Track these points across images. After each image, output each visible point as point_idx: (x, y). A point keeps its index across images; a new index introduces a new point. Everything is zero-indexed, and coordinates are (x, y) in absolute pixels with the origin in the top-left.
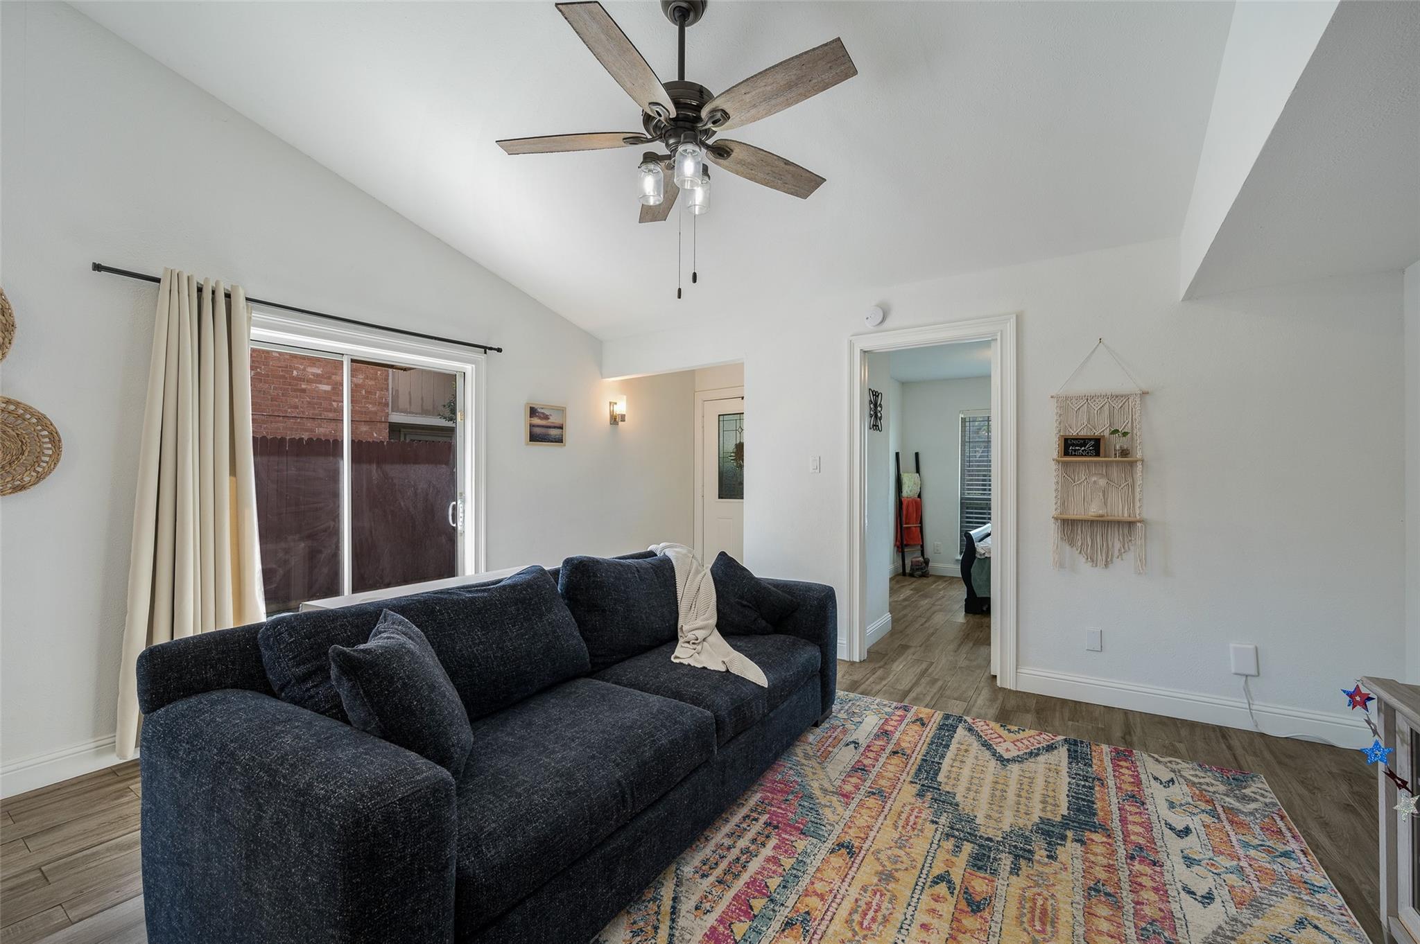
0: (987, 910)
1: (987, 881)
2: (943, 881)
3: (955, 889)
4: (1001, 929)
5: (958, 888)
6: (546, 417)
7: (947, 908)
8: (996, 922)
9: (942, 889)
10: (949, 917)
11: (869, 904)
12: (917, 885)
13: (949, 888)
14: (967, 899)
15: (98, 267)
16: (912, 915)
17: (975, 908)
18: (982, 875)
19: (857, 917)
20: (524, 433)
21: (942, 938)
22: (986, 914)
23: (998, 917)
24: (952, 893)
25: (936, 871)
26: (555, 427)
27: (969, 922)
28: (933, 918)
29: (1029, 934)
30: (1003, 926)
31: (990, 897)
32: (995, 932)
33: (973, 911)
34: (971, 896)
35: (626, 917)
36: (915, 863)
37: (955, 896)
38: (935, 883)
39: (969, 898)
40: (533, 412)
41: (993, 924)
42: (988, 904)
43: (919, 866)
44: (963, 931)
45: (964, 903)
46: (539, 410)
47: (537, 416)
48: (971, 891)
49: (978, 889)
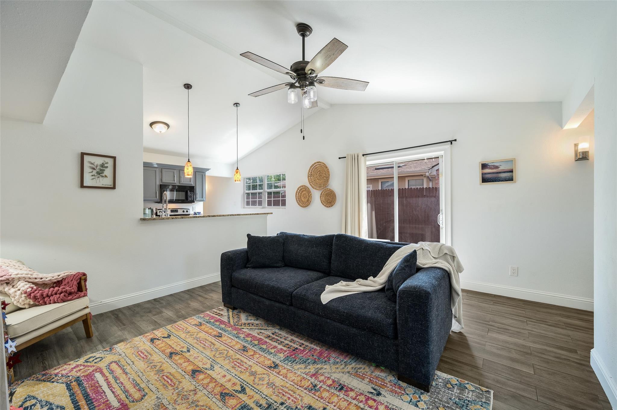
0: (219, 398)
1: (233, 406)
2: (242, 390)
3: (235, 392)
4: (209, 398)
5: (236, 394)
6: (497, 167)
7: (229, 385)
8: (213, 398)
9: (238, 388)
10: (225, 384)
11: (243, 365)
12: (244, 381)
13: (237, 391)
14: (229, 394)
15: (340, 158)
16: (231, 374)
17: (223, 394)
18: (238, 406)
19: (239, 361)
20: (479, 178)
21: (217, 379)
22: (218, 397)
23: (214, 400)
24: (234, 390)
25: (248, 390)
26: (504, 172)
27: (218, 390)
28: (227, 380)
29: (201, 406)
30: (210, 400)
31: (225, 402)
32: (209, 395)
33: (222, 393)
34: (229, 396)
35: (264, 323)
36: (257, 385)
37: (232, 391)
38: (242, 387)
39: (229, 395)
40: (484, 166)
41: (212, 396)
42: (222, 400)
43: (254, 386)
44: (216, 386)
45: (228, 392)
46: (490, 164)
47: (488, 168)
48: (232, 397)
49: (231, 401)
